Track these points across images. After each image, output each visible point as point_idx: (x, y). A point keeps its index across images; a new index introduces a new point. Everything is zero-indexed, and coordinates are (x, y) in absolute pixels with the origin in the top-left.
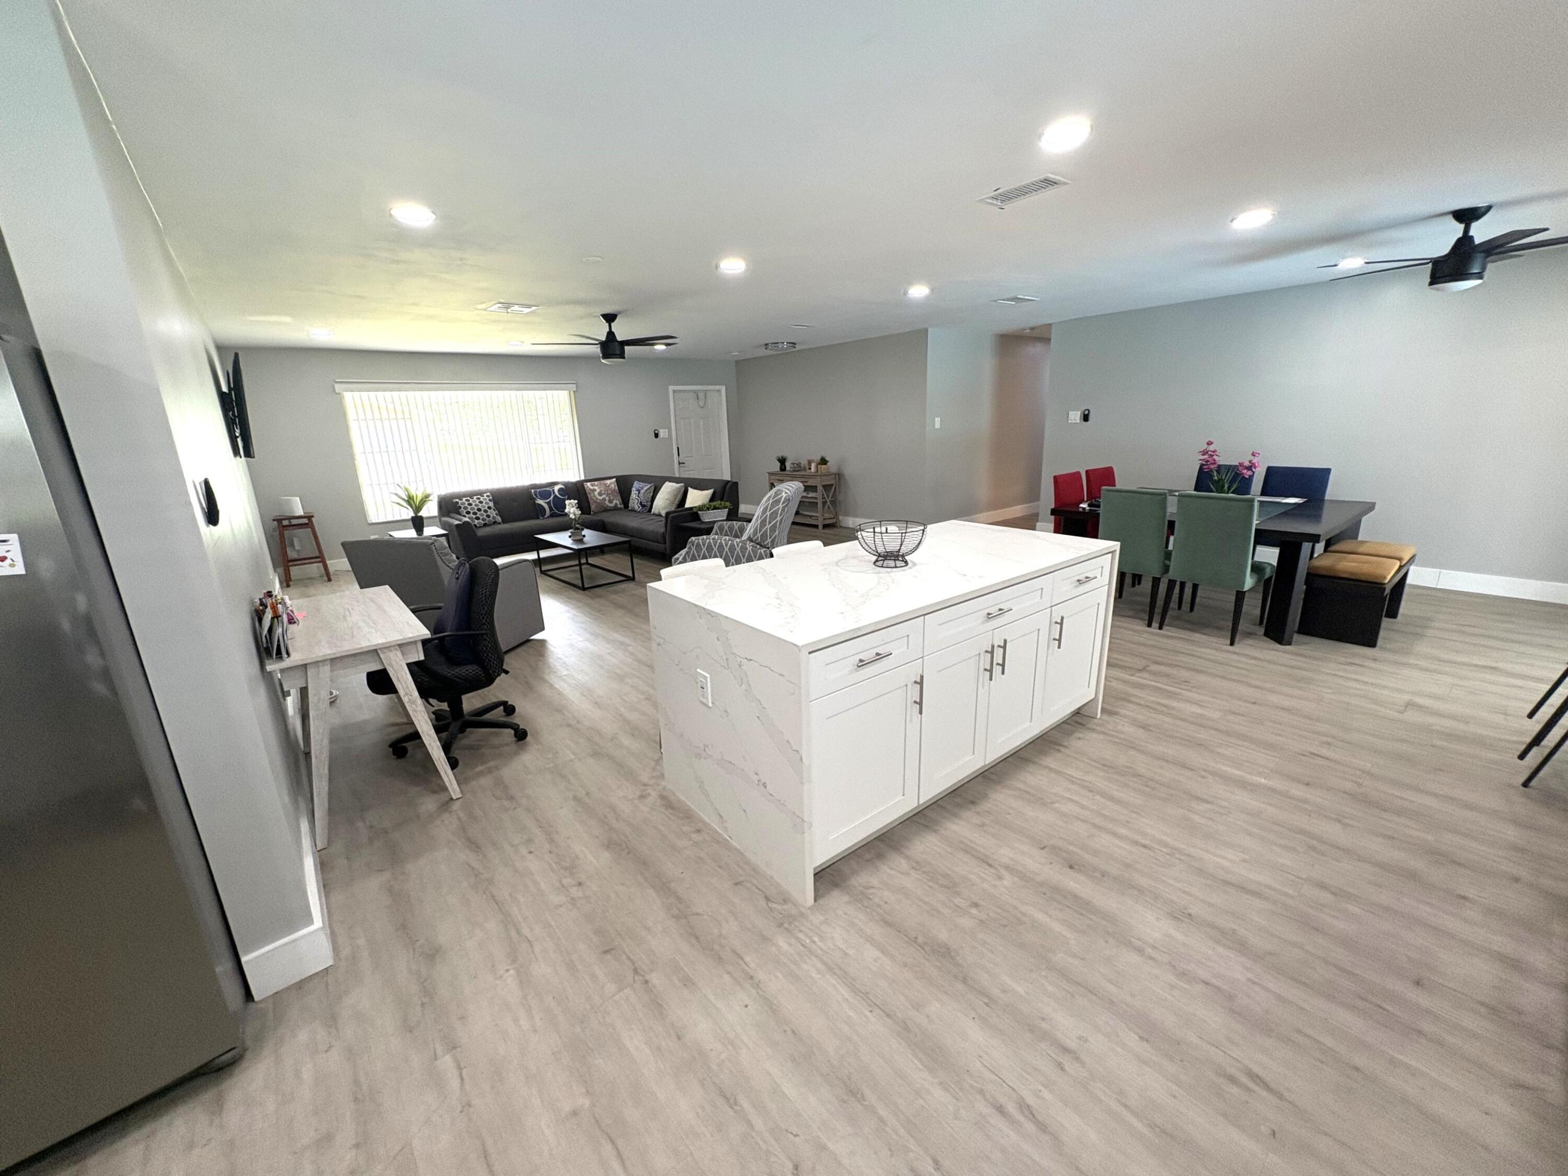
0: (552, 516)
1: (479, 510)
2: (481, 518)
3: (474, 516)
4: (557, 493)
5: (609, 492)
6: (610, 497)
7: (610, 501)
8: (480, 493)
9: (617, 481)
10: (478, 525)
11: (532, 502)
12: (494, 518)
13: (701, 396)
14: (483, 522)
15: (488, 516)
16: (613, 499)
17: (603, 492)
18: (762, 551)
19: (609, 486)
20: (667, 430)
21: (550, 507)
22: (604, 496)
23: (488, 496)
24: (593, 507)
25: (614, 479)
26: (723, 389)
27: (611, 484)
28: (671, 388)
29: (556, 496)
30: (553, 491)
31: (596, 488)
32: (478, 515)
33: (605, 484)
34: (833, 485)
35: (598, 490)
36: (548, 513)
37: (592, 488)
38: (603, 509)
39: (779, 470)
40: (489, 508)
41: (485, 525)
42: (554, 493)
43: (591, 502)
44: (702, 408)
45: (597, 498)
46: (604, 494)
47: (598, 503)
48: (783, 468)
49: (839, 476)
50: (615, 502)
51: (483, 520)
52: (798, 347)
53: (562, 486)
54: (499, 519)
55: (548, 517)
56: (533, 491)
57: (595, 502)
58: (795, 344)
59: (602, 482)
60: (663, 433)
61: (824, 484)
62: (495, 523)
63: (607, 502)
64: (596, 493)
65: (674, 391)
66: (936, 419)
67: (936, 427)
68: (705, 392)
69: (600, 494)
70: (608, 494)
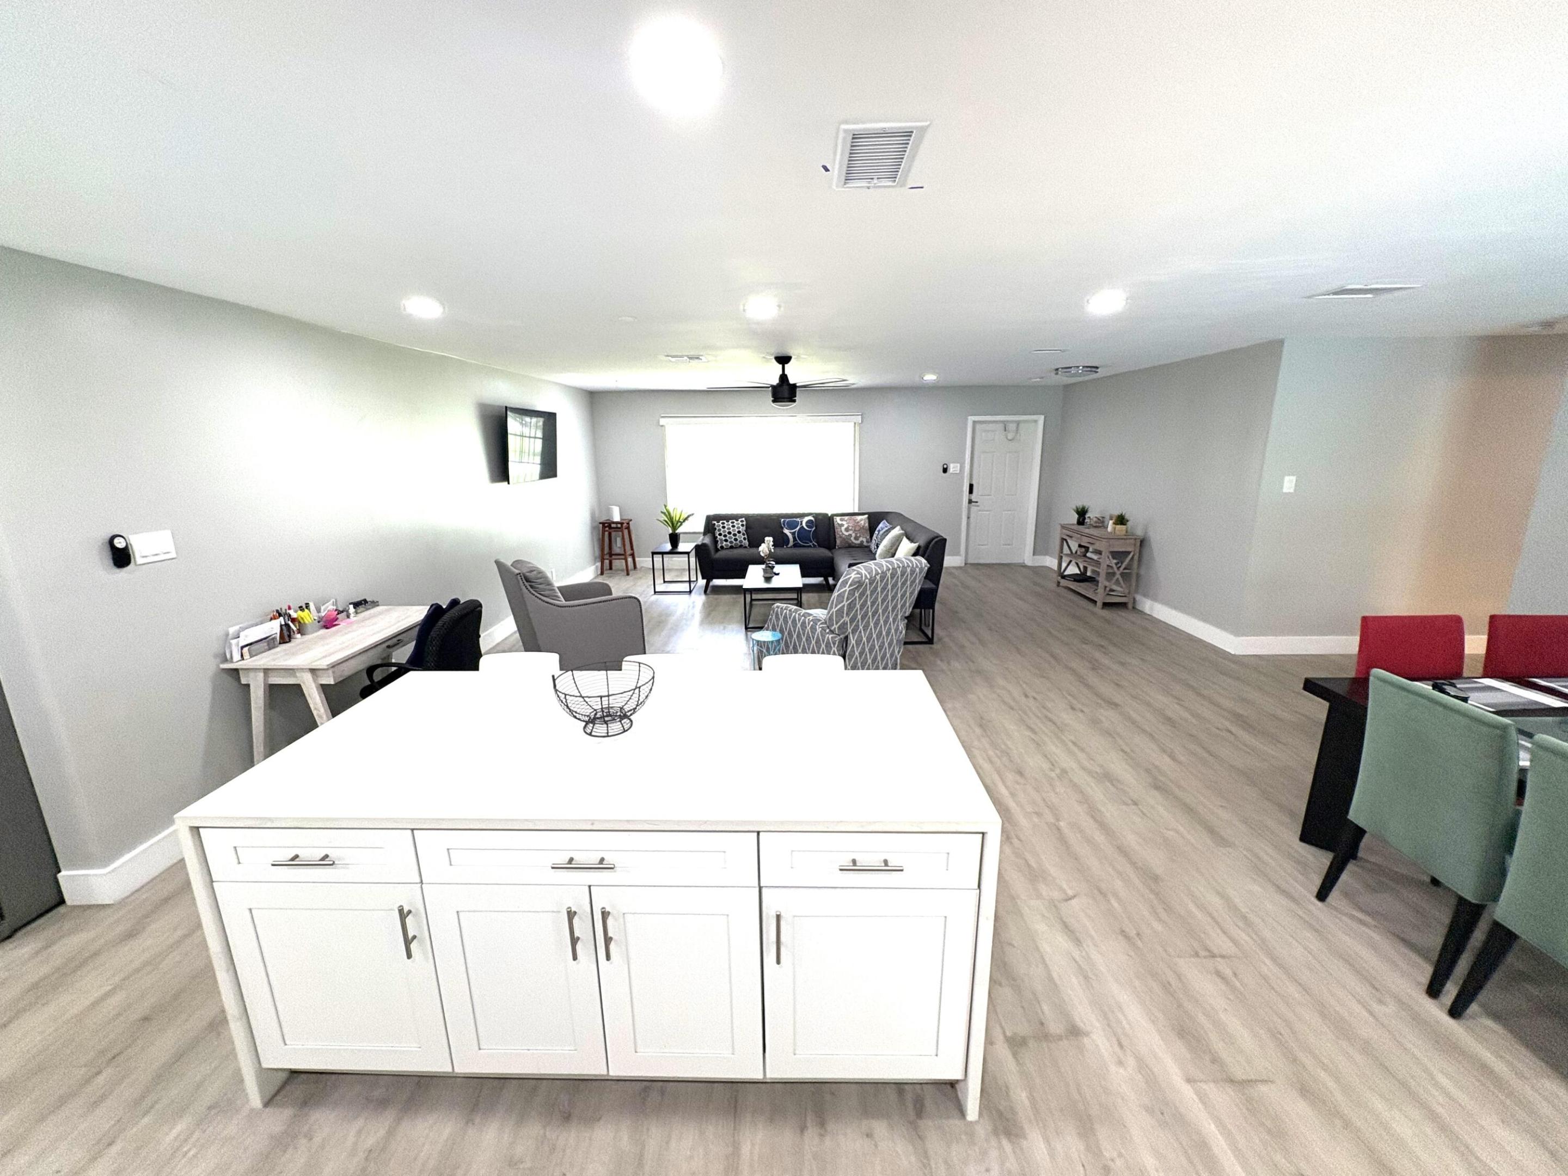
0: (795, 546)
1: (730, 533)
2: (729, 540)
3: (724, 538)
4: (804, 524)
5: (857, 529)
6: (856, 534)
7: (856, 538)
8: (736, 517)
9: (869, 518)
10: (725, 547)
11: (781, 530)
12: (741, 542)
13: (1012, 427)
14: (730, 545)
15: (736, 540)
16: (860, 536)
17: (850, 528)
18: (830, 636)
19: (858, 522)
20: (959, 465)
21: (794, 538)
22: (850, 532)
23: (742, 521)
24: (838, 542)
25: (866, 516)
26: (1041, 419)
27: (861, 520)
28: (971, 419)
29: (802, 527)
30: (802, 522)
31: (844, 523)
32: (727, 538)
33: (855, 521)
34: (1129, 553)
35: (846, 526)
36: (791, 543)
37: (840, 522)
38: (847, 545)
39: (1075, 522)
40: (739, 532)
41: (732, 547)
42: (801, 524)
43: (837, 536)
44: (1010, 440)
45: (843, 534)
46: (851, 530)
47: (844, 539)
48: (1081, 522)
49: (1143, 543)
50: (861, 539)
51: (731, 542)
52: (1101, 373)
53: (812, 519)
54: (746, 543)
55: (791, 547)
56: (782, 520)
57: (841, 537)
58: (1097, 368)
59: (853, 517)
60: (953, 468)
61: (1112, 550)
62: (741, 546)
63: (852, 539)
64: (843, 529)
65: (974, 422)
66: (1287, 479)
67: (1285, 490)
68: (1018, 423)
69: (847, 530)
70: (855, 530)
